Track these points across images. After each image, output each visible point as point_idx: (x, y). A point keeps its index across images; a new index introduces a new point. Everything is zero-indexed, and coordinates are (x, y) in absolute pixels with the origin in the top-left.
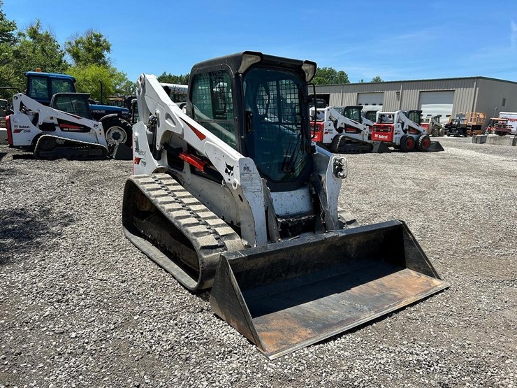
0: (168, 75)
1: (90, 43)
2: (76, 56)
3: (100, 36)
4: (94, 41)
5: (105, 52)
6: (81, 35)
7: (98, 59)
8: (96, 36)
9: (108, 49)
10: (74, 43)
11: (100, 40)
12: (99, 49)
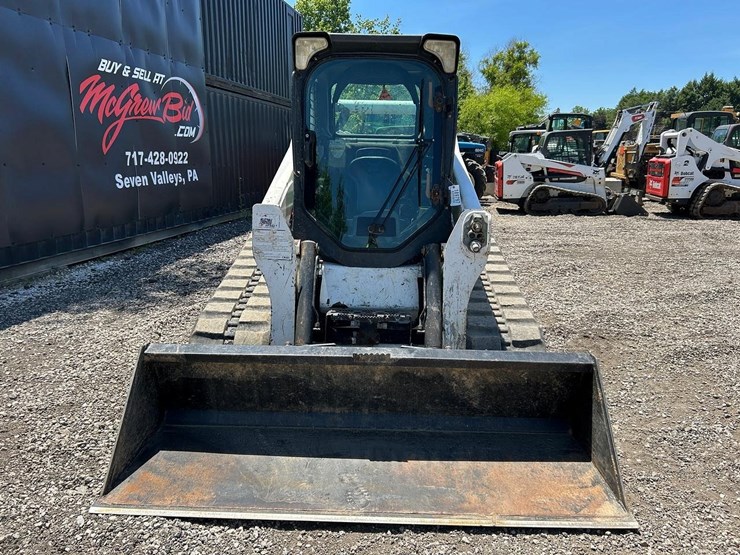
0: (639, 91)
1: (511, 57)
2: (491, 78)
3: (525, 47)
4: (516, 55)
5: (530, 69)
6: (500, 50)
7: (518, 78)
8: (519, 47)
9: (535, 62)
10: (491, 61)
11: (523, 52)
12: (521, 64)
